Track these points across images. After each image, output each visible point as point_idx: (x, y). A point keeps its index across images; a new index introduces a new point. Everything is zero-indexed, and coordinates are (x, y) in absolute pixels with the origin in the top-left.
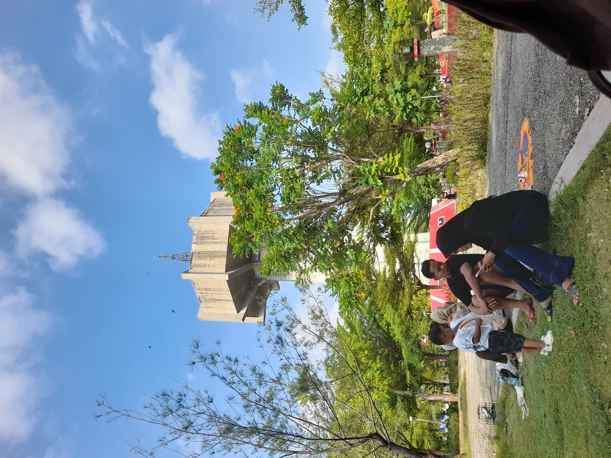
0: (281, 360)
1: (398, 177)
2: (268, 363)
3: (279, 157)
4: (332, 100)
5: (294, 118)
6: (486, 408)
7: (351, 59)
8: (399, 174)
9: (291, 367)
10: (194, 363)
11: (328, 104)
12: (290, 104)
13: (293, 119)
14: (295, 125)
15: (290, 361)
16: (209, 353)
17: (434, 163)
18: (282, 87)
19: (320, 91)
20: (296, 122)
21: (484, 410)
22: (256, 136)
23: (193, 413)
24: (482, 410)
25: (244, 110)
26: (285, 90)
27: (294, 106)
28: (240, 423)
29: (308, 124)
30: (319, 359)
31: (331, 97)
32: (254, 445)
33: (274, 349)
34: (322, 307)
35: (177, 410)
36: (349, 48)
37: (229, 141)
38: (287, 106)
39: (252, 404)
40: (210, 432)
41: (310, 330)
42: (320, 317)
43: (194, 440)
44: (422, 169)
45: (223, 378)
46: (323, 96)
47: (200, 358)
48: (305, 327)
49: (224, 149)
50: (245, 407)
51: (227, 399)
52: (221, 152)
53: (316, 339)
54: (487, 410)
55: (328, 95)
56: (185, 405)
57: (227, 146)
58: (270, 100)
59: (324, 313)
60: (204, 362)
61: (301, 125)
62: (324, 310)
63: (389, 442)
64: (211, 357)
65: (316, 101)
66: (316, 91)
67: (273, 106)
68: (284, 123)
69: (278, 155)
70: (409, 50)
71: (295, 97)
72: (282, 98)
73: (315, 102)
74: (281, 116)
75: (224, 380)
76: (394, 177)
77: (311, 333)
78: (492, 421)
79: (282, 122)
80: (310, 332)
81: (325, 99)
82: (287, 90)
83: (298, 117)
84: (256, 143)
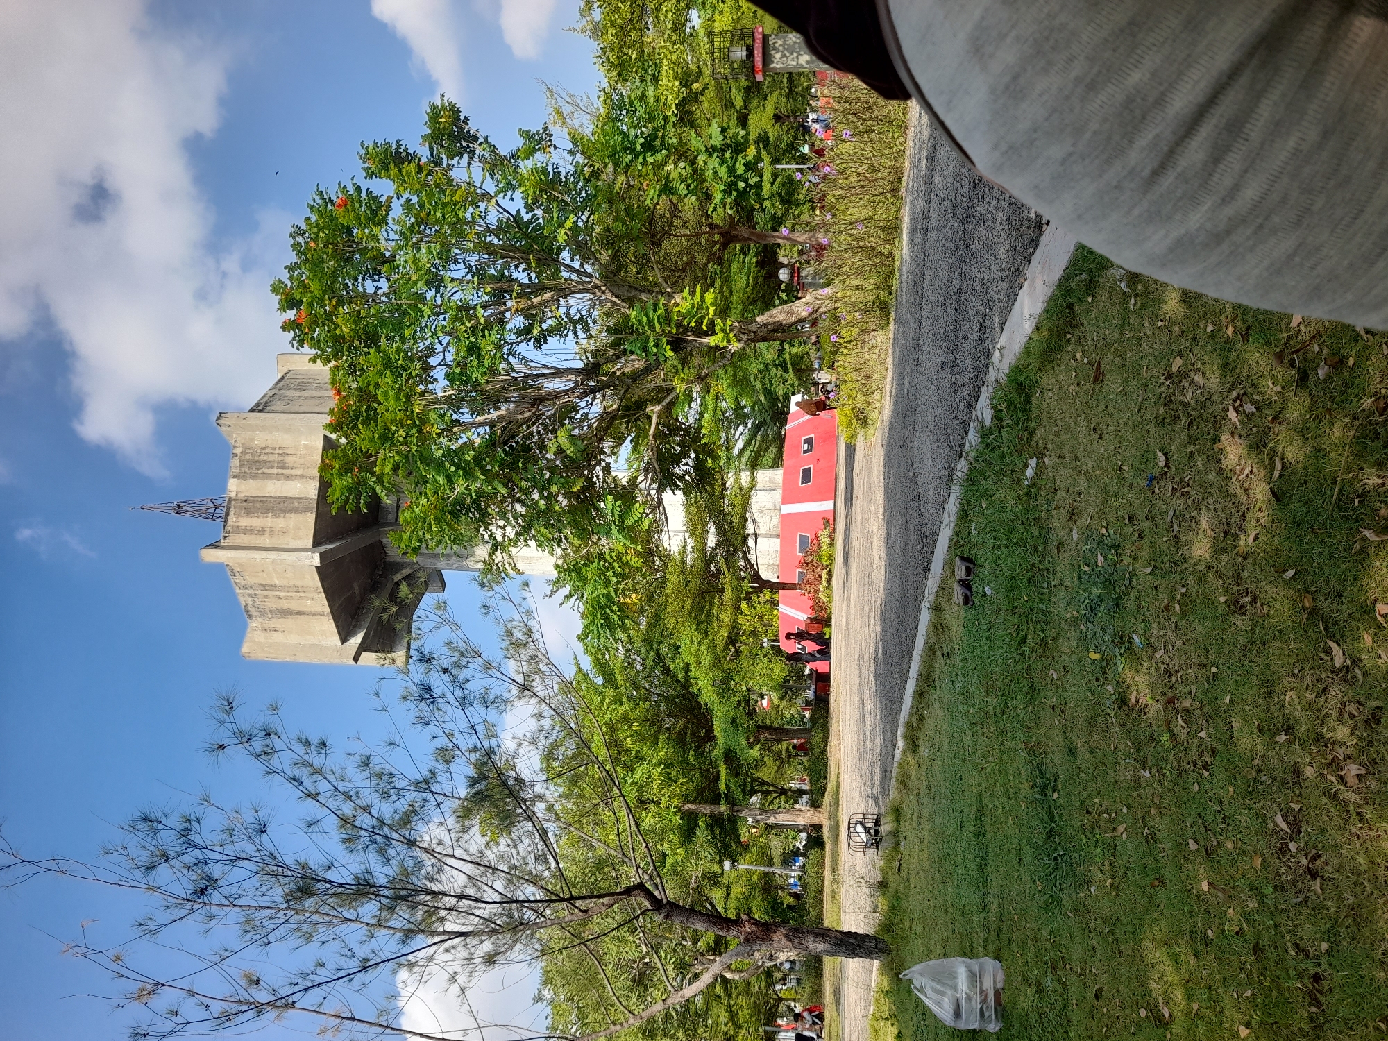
0: (434, 737)
1: (712, 341)
2: (402, 744)
3: (442, 276)
4: (571, 152)
5: (481, 188)
6: (863, 824)
7: (612, 60)
8: (714, 333)
9: (457, 752)
10: (222, 747)
11: (561, 160)
12: (474, 152)
13: (478, 190)
14: (482, 205)
15: (454, 740)
16: (259, 725)
17: (792, 313)
18: (454, 111)
19: (545, 129)
20: (486, 197)
21: (860, 828)
22: (387, 224)
23: (219, 858)
24: (855, 828)
25: (361, 157)
26: (462, 118)
27: (481, 158)
28: (330, 875)
29: (515, 203)
30: (520, 735)
31: (570, 146)
32: (367, 924)
33: (417, 714)
34: (532, 624)
35: (180, 854)
36: (610, 32)
37: (320, 229)
38: (466, 156)
39: (362, 833)
40: (264, 902)
41: (502, 670)
42: (525, 645)
43: (223, 922)
44: (765, 325)
45: (294, 779)
46: (551, 141)
47: (237, 735)
48: (488, 665)
49: (309, 249)
50: (345, 840)
51: (303, 825)
52: (300, 253)
53: (515, 691)
54: (865, 828)
55: (561, 138)
56: (198, 840)
57: (315, 240)
58: (425, 138)
59: (536, 635)
60: (247, 745)
61: (498, 204)
62: (534, 630)
63: (665, 901)
64: (264, 733)
65: (535, 151)
66: (535, 127)
67: (432, 154)
68: (457, 197)
69: (441, 273)
70: (744, 54)
71: (486, 139)
72: (454, 138)
73: (530, 153)
74: (450, 182)
75: (296, 784)
76: (705, 340)
77: (504, 678)
78: (873, 849)
79: (452, 197)
80: (500, 676)
81: (555, 148)
82: (466, 118)
83: (490, 187)
84: (388, 240)
